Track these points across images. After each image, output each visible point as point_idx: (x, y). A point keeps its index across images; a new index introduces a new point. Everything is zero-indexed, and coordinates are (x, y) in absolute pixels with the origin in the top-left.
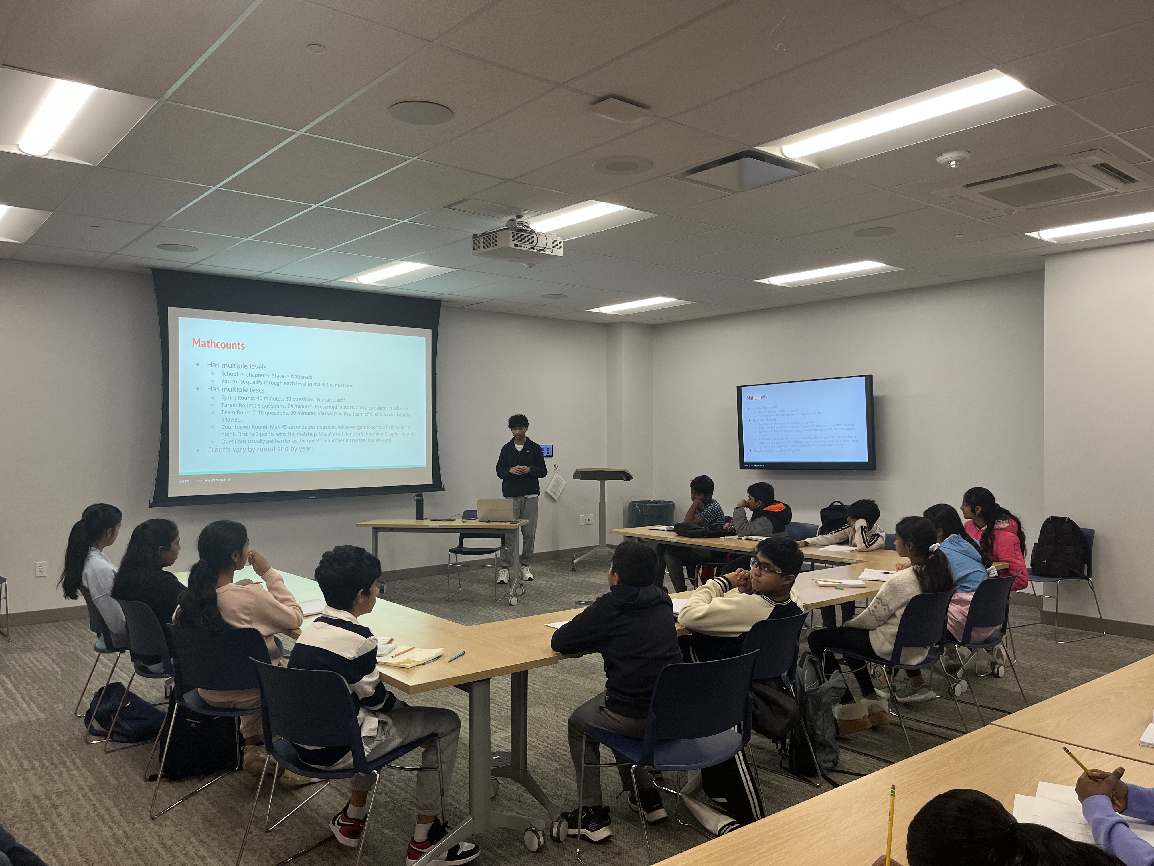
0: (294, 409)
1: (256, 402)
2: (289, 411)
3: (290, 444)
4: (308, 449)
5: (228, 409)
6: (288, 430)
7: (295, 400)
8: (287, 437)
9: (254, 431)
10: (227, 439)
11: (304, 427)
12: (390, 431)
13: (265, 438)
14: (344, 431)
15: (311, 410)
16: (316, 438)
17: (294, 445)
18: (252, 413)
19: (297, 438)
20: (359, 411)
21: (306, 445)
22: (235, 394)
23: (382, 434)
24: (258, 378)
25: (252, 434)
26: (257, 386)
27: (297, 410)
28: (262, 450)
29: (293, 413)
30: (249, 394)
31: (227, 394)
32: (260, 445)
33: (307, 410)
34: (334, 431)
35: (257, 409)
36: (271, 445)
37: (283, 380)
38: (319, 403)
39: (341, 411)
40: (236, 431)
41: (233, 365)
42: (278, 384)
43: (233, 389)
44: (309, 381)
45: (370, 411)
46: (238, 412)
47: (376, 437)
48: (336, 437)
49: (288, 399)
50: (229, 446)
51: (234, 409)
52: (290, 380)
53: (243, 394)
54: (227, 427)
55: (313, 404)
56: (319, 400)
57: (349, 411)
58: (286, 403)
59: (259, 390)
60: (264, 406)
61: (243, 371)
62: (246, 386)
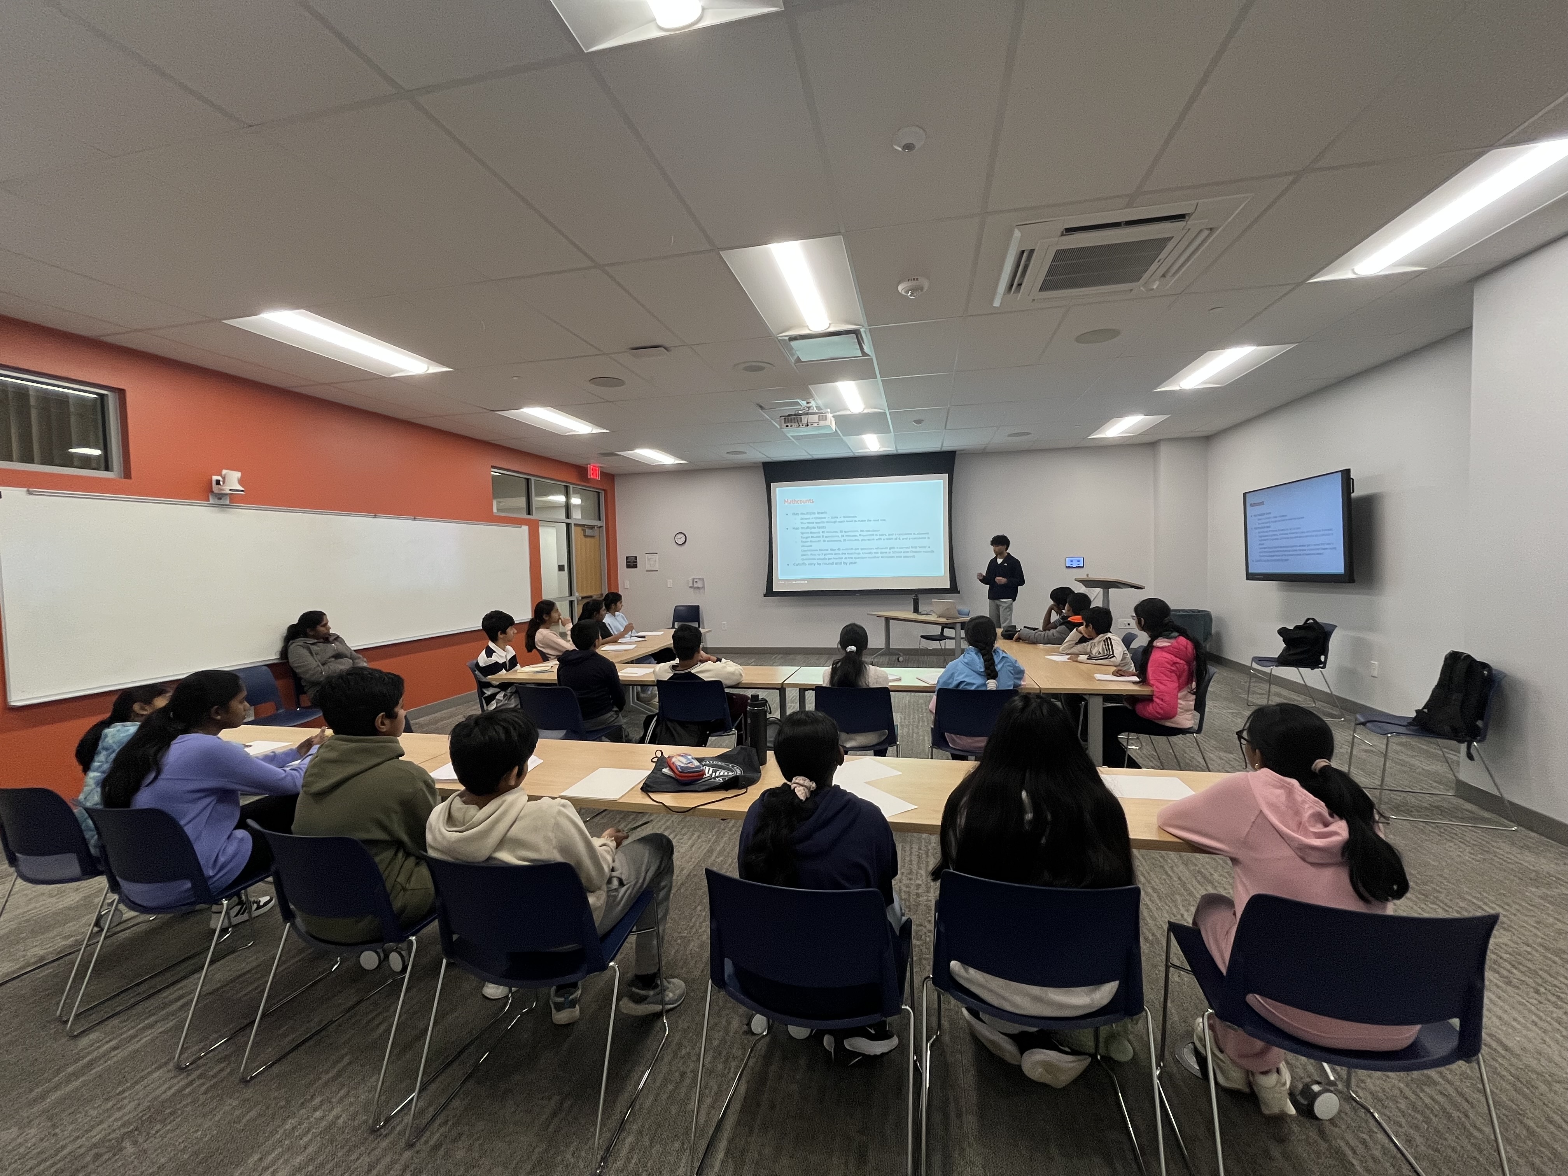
0: (845, 538)
1: (821, 534)
2: (842, 539)
3: (843, 560)
4: (855, 563)
5: (804, 540)
6: (841, 552)
7: (845, 532)
8: (841, 556)
9: (820, 552)
10: (804, 557)
11: (852, 549)
12: (914, 550)
13: (827, 557)
14: (879, 551)
15: (856, 538)
16: (860, 556)
17: (846, 561)
18: (819, 541)
19: (847, 556)
20: (891, 537)
21: (853, 560)
22: (809, 530)
23: (908, 552)
24: (823, 520)
25: (819, 555)
26: (821, 525)
27: (847, 538)
28: (826, 564)
29: (845, 540)
30: (816, 530)
31: (803, 531)
32: (825, 561)
33: (853, 538)
34: (873, 551)
35: (822, 539)
36: (831, 561)
37: (837, 520)
38: (862, 533)
39: (878, 537)
40: (809, 553)
41: (807, 513)
42: (835, 522)
43: (808, 528)
44: (855, 519)
45: (898, 537)
46: (811, 541)
47: (902, 554)
48: (874, 555)
49: (841, 532)
50: (805, 561)
51: (809, 540)
52: (842, 519)
53: (813, 530)
54: (804, 551)
55: (858, 534)
56: (861, 531)
57: (882, 537)
58: (840, 534)
59: (823, 527)
60: (826, 537)
61: (813, 516)
62: (814, 525)
